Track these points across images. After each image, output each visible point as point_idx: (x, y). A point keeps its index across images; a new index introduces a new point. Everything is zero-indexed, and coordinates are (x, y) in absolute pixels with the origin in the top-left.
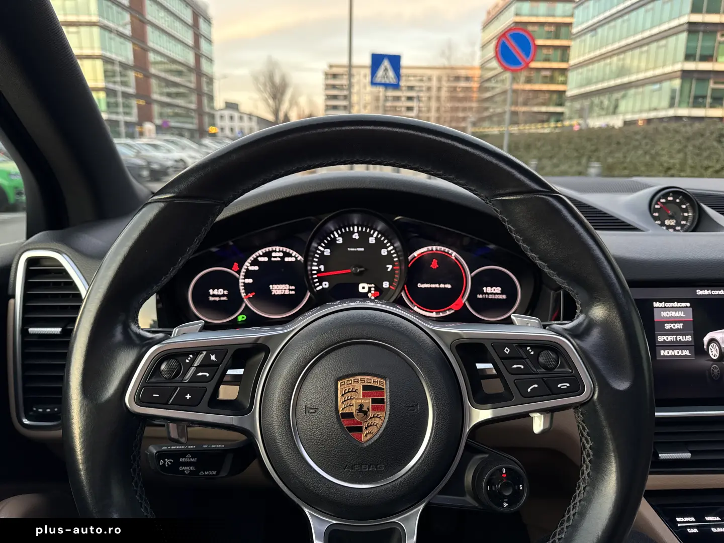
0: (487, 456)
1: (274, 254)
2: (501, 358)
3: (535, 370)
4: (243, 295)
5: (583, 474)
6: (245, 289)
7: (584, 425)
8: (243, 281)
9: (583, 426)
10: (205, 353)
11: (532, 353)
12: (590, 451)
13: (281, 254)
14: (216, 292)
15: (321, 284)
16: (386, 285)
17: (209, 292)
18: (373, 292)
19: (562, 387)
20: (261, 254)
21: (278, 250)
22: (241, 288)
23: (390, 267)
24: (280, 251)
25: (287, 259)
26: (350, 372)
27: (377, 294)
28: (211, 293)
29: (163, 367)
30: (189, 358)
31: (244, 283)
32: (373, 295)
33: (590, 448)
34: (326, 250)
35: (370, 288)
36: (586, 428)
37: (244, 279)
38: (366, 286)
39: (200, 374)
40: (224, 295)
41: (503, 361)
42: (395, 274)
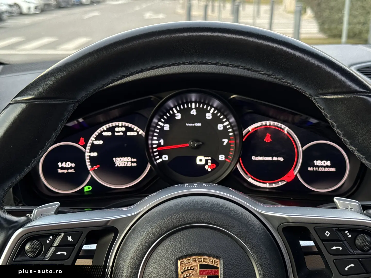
1: (117, 129)
3: (352, 251)
4: (89, 167)
6: (90, 162)
8: (89, 154)
10: (63, 234)
11: (350, 236)
13: (124, 129)
14: (64, 165)
15: (161, 157)
16: (221, 157)
17: (58, 165)
18: (209, 164)
20: (105, 129)
21: (120, 125)
22: (87, 161)
23: (226, 141)
24: (122, 126)
25: (129, 134)
26: (188, 253)
27: (213, 166)
28: (60, 166)
29: (27, 247)
30: (50, 239)
31: (90, 156)
32: (209, 167)
34: (165, 125)
35: (207, 161)
37: (90, 152)
38: (203, 158)
39: (59, 253)
40: (71, 168)
41: (324, 242)
42: (230, 147)
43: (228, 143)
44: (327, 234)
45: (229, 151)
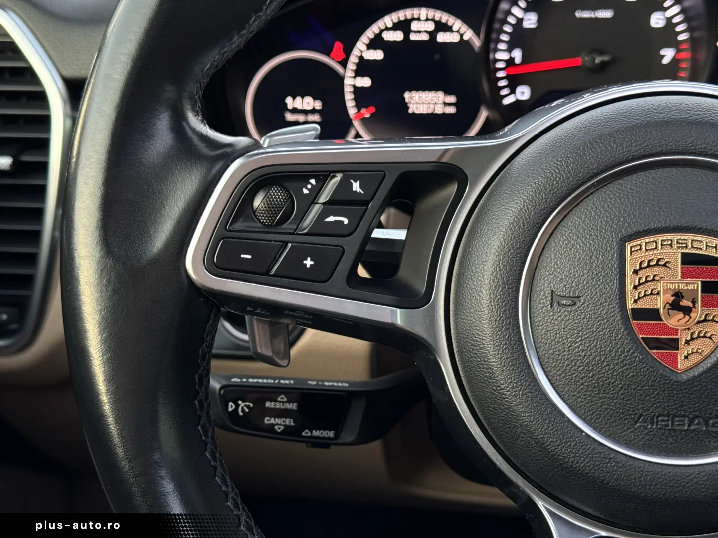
1: (415, 26)
4: (352, 111)
6: (355, 99)
8: (352, 82)
13: (430, 26)
14: (298, 103)
15: (513, 91)
17: (286, 104)
20: (390, 25)
21: (423, 17)
22: (349, 97)
24: (427, 20)
25: (441, 37)
26: (653, 225)
28: (290, 107)
29: (258, 202)
30: (309, 186)
31: (354, 86)
34: (527, 16)
37: (355, 78)
39: (331, 219)
40: (313, 111)
43: (673, 59)
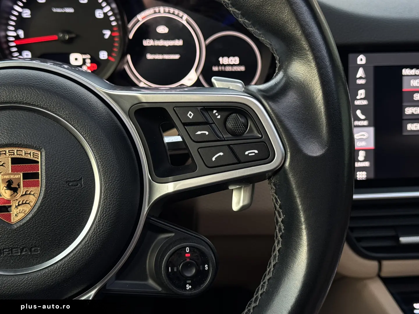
0: (173, 234)
2: (185, 124)
3: (222, 136)
5: (274, 250)
7: (277, 197)
9: (276, 199)
11: (219, 117)
12: (282, 225)
15: (20, 54)
16: (103, 55)
18: (88, 64)
19: (250, 155)
23: (107, 33)
27: (94, 67)
32: (88, 68)
33: (282, 221)
34: (25, 11)
35: (84, 60)
36: (278, 200)
38: (80, 56)
41: (186, 126)
42: (114, 42)
43: (111, 35)
44: (190, 115)
45: (113, 46)
